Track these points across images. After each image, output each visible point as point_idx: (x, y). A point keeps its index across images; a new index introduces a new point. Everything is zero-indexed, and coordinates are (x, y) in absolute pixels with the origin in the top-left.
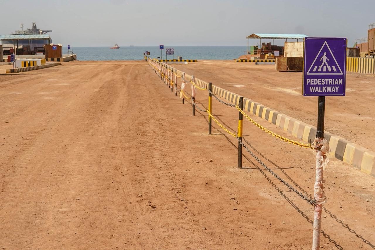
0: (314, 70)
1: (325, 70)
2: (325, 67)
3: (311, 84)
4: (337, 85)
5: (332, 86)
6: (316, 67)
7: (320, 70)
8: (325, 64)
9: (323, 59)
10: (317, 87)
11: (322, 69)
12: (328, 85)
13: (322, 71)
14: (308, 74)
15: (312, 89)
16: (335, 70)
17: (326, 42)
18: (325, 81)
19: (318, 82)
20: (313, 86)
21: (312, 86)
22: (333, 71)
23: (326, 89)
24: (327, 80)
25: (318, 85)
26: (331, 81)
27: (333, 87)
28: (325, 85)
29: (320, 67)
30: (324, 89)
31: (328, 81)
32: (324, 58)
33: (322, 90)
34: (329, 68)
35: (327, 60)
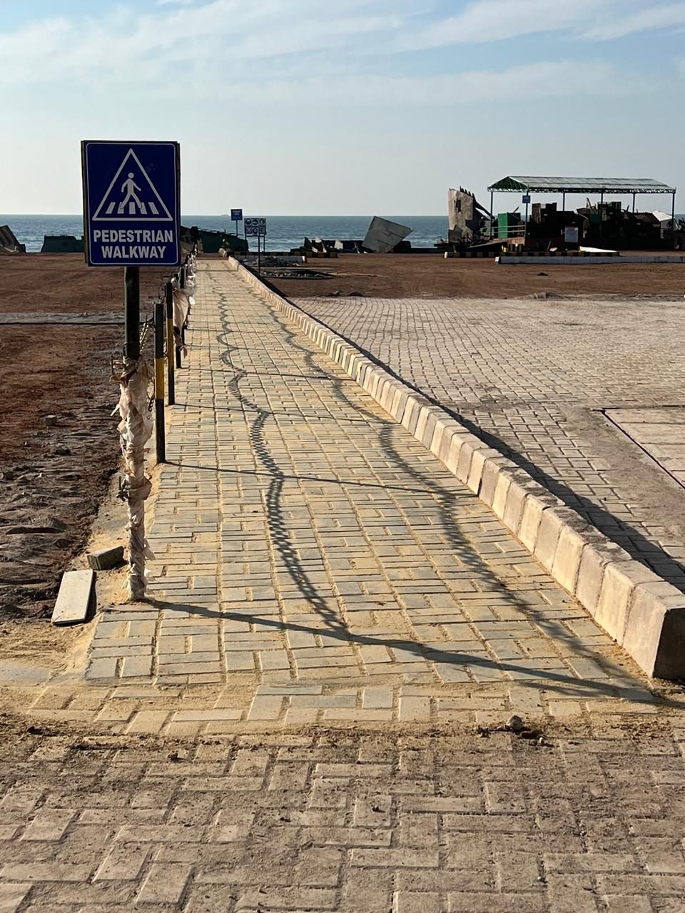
0: (109, 211)
1: (132, 211)
2: (132, 205)
3: (104, 240)
4: (161, 244)
5: (151, 244)
6: (112, 205)
7: (121, 211)
8: (132, 199)
9: (126, 188)
10: (117, 248)
11: (127, 208)
12: (142, 244)
13: (126, 214)
14: (95, 219)
15: (107, 252)
16: (155, 211)
17: (131, 151)
18: (135, 235)
19: (119, 235)
20: (109, 244)
21: (105, 244)
22: (150, 214)
23: (137, 251)
24: (138, 232)
25: (118, 244)
26: (147, 235)
27: (154, 248)
28: (135, 244)
29: (123, 204)
30: (133, 251)
31: (141, 235)
32: (130, 184)
33: (127, 252)
34: (142, 206)
35: (135, 190)
